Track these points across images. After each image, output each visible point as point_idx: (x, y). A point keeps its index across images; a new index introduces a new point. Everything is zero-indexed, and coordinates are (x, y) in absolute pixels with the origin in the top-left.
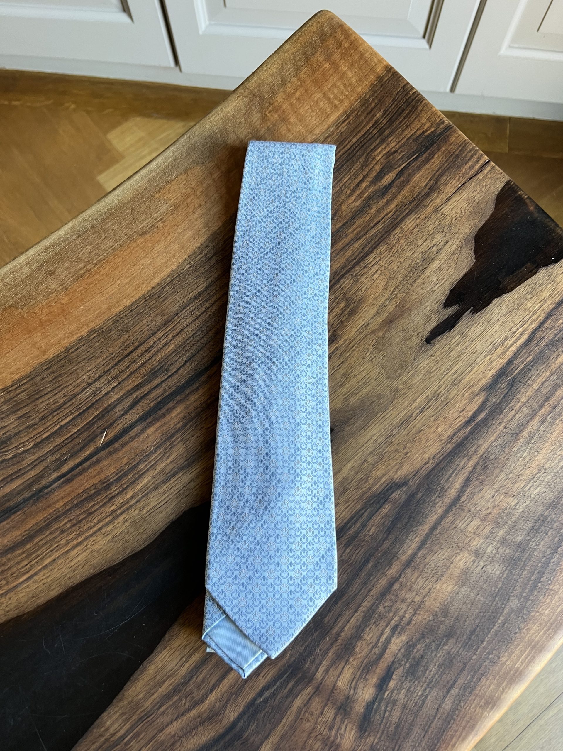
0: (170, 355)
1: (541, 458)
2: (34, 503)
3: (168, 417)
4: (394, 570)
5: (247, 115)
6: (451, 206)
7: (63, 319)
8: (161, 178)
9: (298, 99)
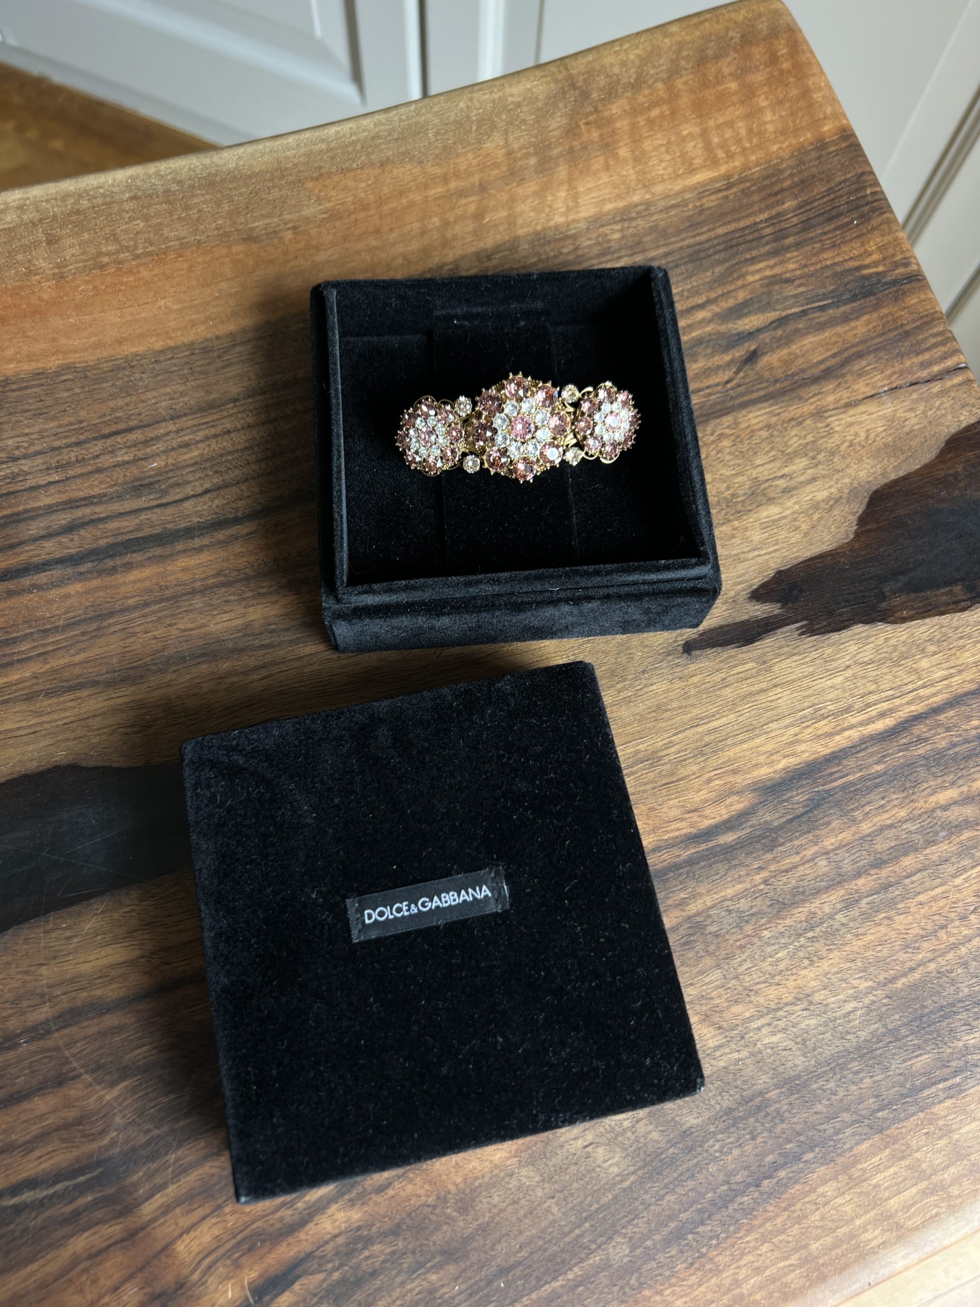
0: (183, 467)
1: (812, 975)
3: (119, 578)
5: (544, 112)
6: (852, 419)
7: (28, 325)
8: (332, 158)
9: (651, 122)
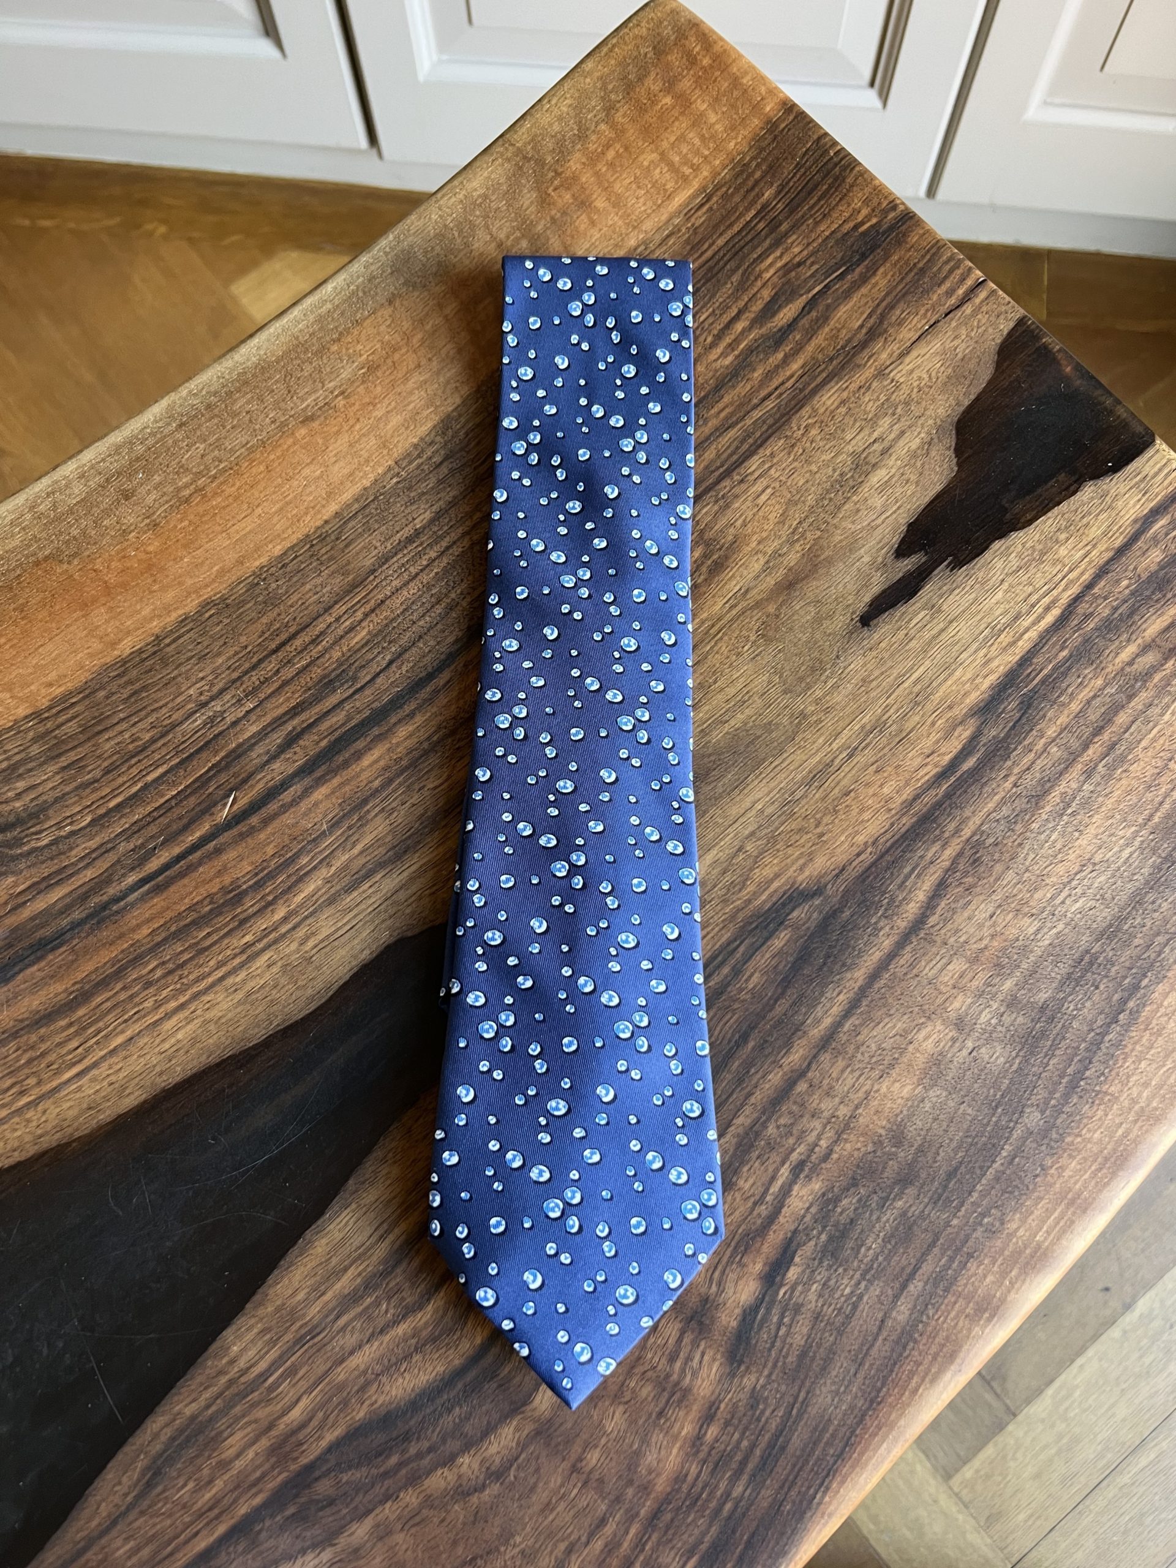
0: (359, 650)
1: (1085, 842)
2: (92, 929)
3: (355, 768)
4: (796, 1056)
5: (512, 193)
6: (910, 367)
7: (149, 581)
8: (342, 314)
9: (611, 165)
